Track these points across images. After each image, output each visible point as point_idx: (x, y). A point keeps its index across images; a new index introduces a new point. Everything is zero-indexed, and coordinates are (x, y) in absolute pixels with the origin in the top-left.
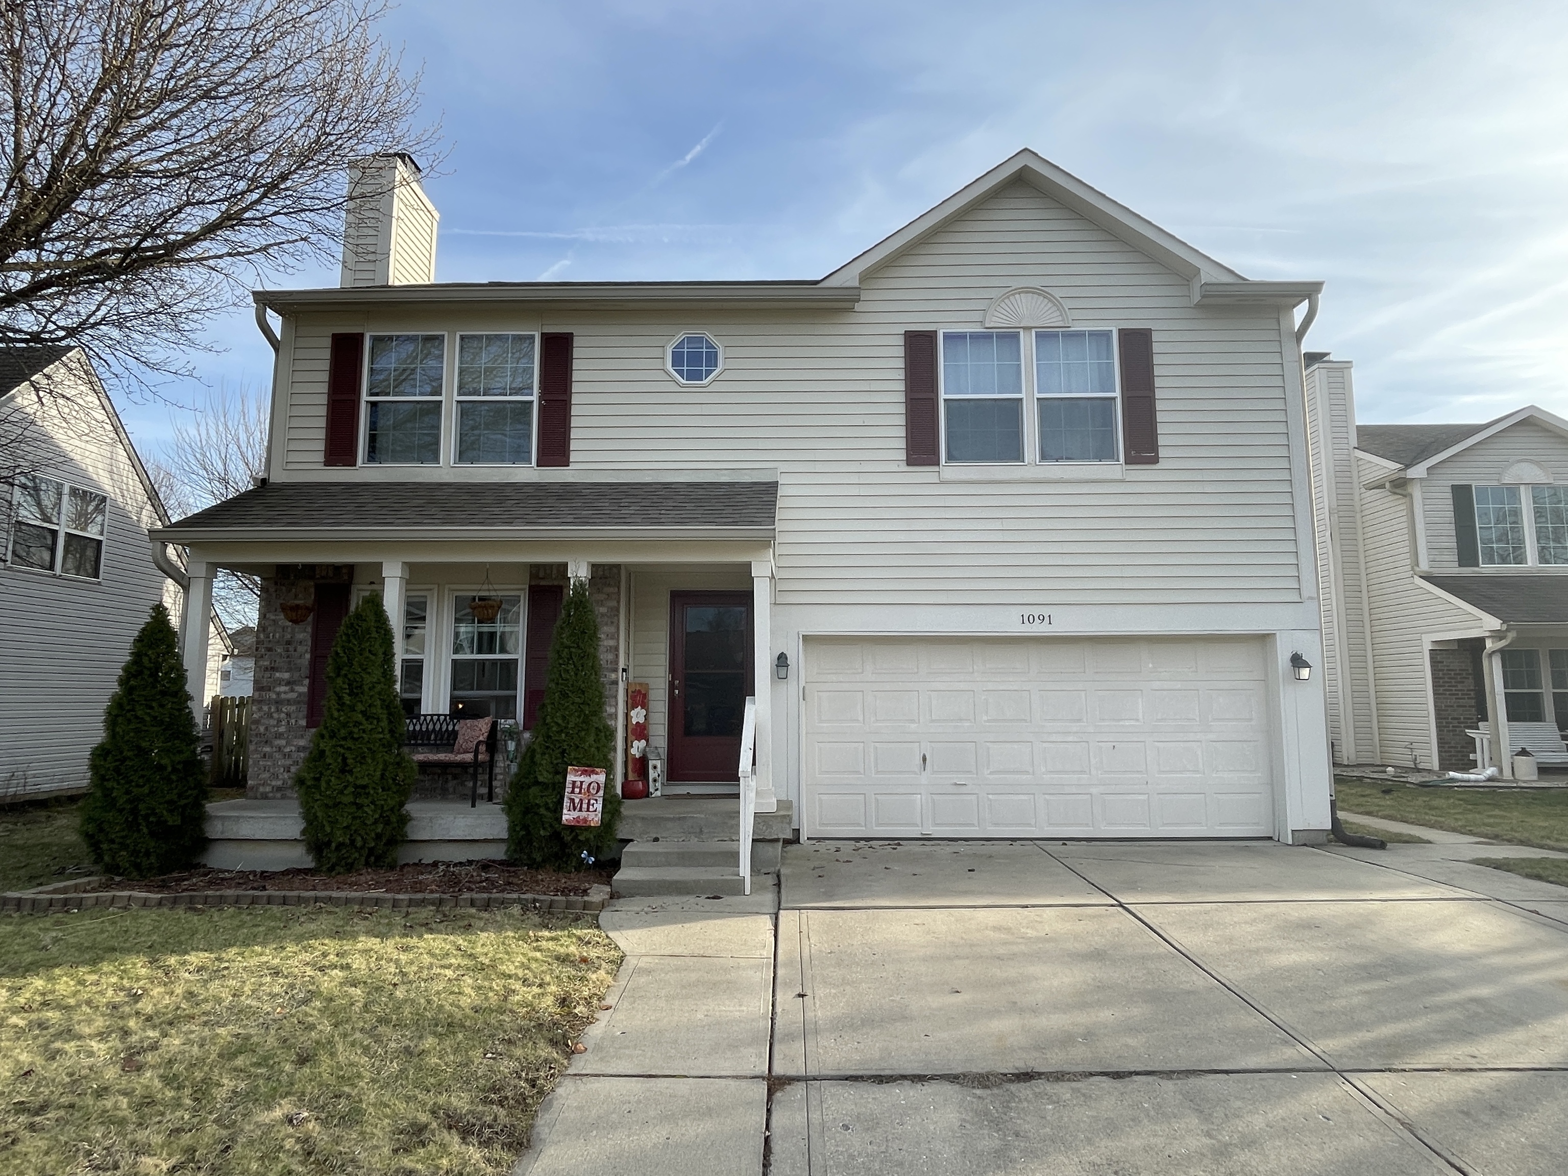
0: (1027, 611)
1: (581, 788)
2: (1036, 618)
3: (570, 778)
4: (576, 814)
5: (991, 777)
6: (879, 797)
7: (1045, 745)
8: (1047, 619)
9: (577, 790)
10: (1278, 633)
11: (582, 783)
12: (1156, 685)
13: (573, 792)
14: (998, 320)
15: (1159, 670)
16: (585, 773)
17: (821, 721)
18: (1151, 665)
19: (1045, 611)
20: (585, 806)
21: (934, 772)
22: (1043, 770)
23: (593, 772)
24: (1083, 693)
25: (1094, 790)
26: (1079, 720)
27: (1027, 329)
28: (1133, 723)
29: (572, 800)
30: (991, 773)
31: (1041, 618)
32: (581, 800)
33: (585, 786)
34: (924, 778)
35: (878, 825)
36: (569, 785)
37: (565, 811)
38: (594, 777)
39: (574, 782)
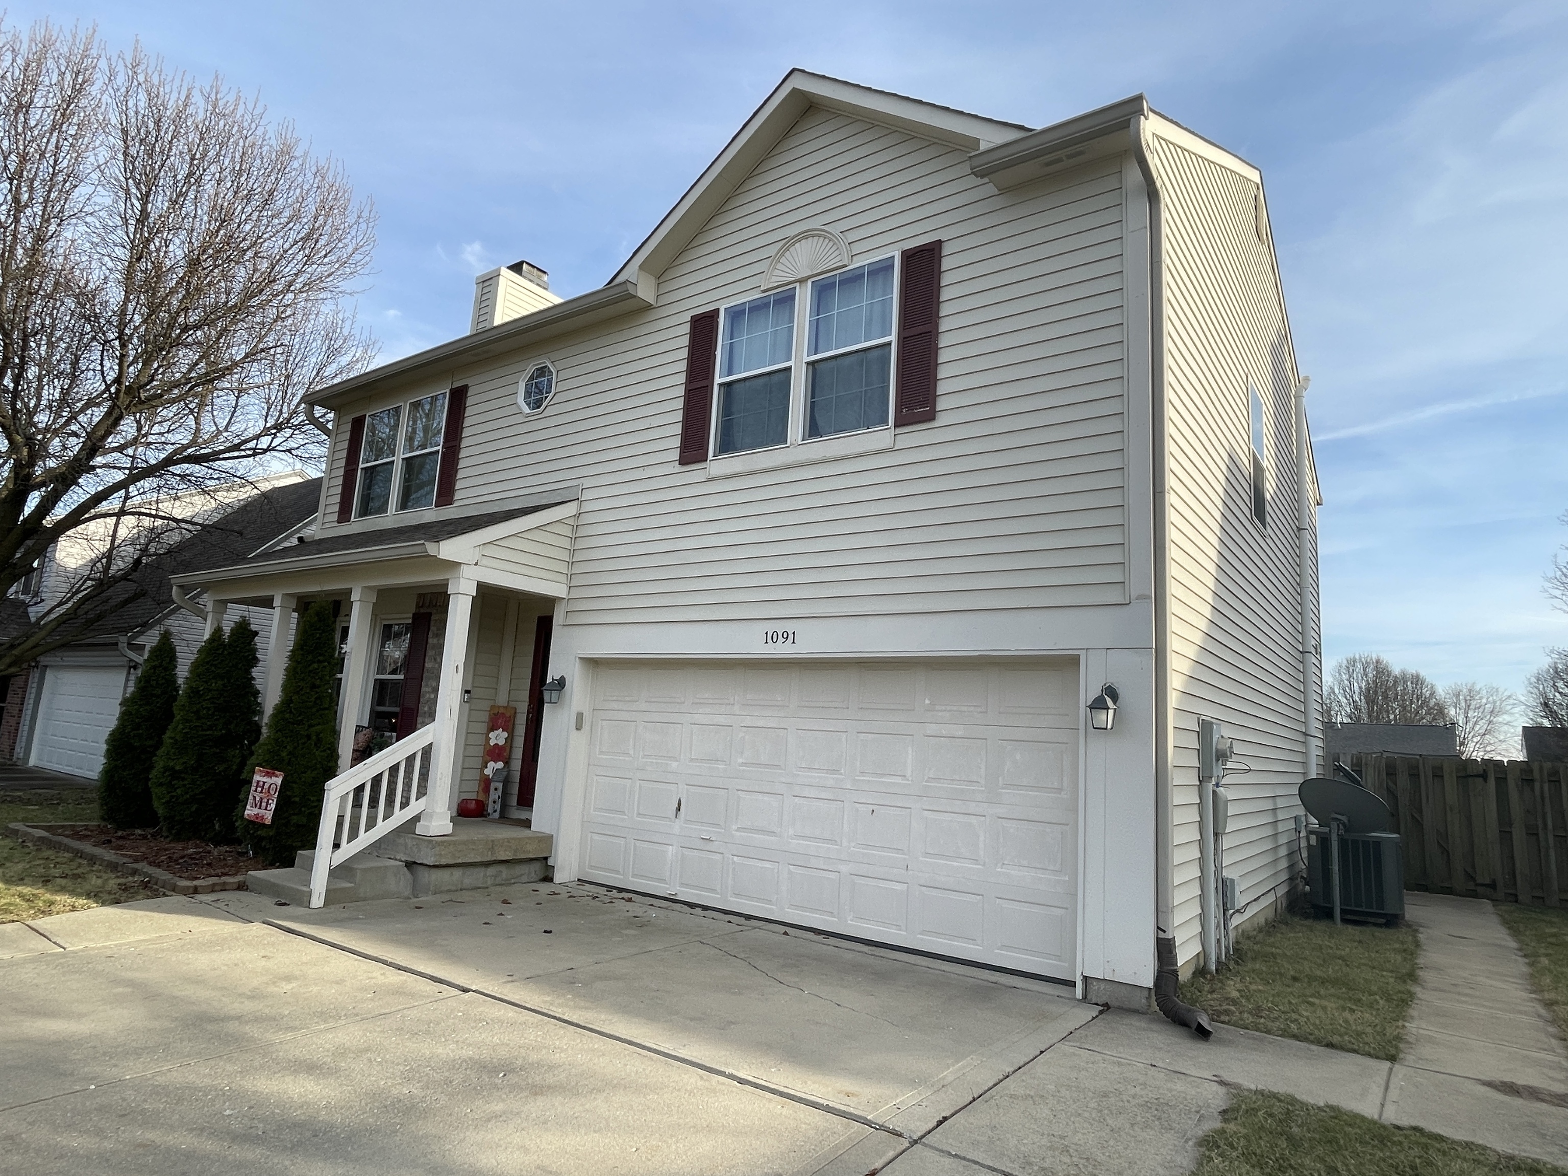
0: (770, 627)
1: (263, 788)
2: (780, 636)
3: (257, 778)
4: (256, 811)
5: (738, 834)
6: (638, 843)
7: (797, 799)
8: (791, 636)
9: (259, 789)
10: (1083, 654)
11: (264, 783)
12: (931, 729)
13: (256, 791)
14: (777, 278)
15: (937, 707)
16: (268, 774)
17: (601, 752)
18: (927, 702)
19: (790, 627)
20: (264, 804)
21: (686, 821)
22: (791, 832)
23: (274, 775)
24: (844, 735)
25: (844, 868)
26: (836, 771)
27: (802, 281)
28: (899, 780)
29: (255, 798)
30: (738, 830)
31: (785, 636)
32: (261, 799)
33: (266, 786)
34: (677, 827)
35: (634, 876)
36: (254, 784)
37: (248, 807)
38: (274, 780)
39: (258, 782)
